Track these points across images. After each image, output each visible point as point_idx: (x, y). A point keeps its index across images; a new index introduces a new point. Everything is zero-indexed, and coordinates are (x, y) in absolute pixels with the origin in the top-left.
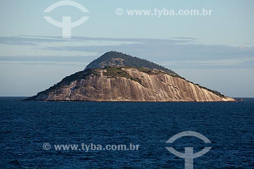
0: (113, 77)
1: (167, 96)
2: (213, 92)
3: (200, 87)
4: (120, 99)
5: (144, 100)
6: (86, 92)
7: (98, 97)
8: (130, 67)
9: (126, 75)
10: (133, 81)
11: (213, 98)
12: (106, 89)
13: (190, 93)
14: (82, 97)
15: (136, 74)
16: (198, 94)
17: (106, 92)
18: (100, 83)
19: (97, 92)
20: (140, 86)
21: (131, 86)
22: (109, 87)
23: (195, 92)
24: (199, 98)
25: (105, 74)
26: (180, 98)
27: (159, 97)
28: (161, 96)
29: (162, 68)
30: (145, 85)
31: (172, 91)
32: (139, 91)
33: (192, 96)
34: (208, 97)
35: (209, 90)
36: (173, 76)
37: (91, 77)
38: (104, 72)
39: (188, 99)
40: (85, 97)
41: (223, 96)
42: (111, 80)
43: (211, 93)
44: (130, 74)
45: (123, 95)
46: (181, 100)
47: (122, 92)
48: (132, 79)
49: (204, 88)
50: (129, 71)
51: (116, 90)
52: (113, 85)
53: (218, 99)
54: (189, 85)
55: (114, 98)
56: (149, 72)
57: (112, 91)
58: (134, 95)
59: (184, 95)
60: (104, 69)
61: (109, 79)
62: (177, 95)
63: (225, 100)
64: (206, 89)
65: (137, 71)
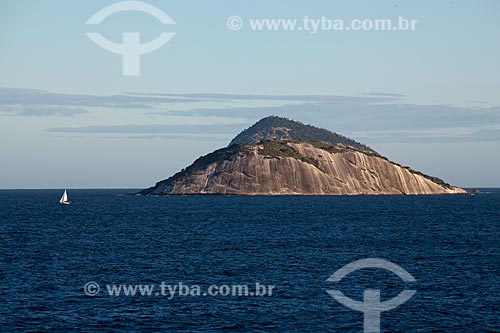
0: (273, 157)
1: (359, 186)
2: (432, 179)
3: (411, 171)
4: (284, 191)
5: (323, 193)
6: (231, 181)
7: (250, 188)
8: (300, 141)
9: (294, 153)
10: (305, 163)
11: (432, 190)
12: (263, 176)
13: (396, 182)
14: (226, 189)
15: (310, 151)
16: (408, 182)
17: (263, 180)
18: (254, 166)
19: (248, 181)
20: (316, 171)
21: (303, 170)
22: (268, 173)
23: (403, 179)
24: (411, 189)
25: (260, 152)
26: (380, 190)
27: (346, 187)
28: (350, 187)
29: (352, 143)
30: (325, 170)
31: (368, 178)
32: (315, 178)
33: (399, 186)
34: (424, 187)
35: (425, 176)
36: (368, 155)
37: (239, 158)
38: (259, 150)
39: (393, 191)
40: (230, 188)
41: (448, 186)
42: (270, 162)
43: (429, 181)
44: (301, 152)
45: (289, 185)
46: (382, 193)
47: (288, 180)
48: (303, 160)
49: (418, 173)
50: (299, 146)
51: (278, 177)
52: (274, 169)
53: (440, 190)
54: (394, 169)
55: (275, 190)
56: (330, 149)
57: (272, 178)
58: (306, 186)
59: (386, 185)
60: (259, 144)
61: (268, 160)
62: (375, 185)
63: (452, 192)
64: (421, 174)
65: (311, 148)
